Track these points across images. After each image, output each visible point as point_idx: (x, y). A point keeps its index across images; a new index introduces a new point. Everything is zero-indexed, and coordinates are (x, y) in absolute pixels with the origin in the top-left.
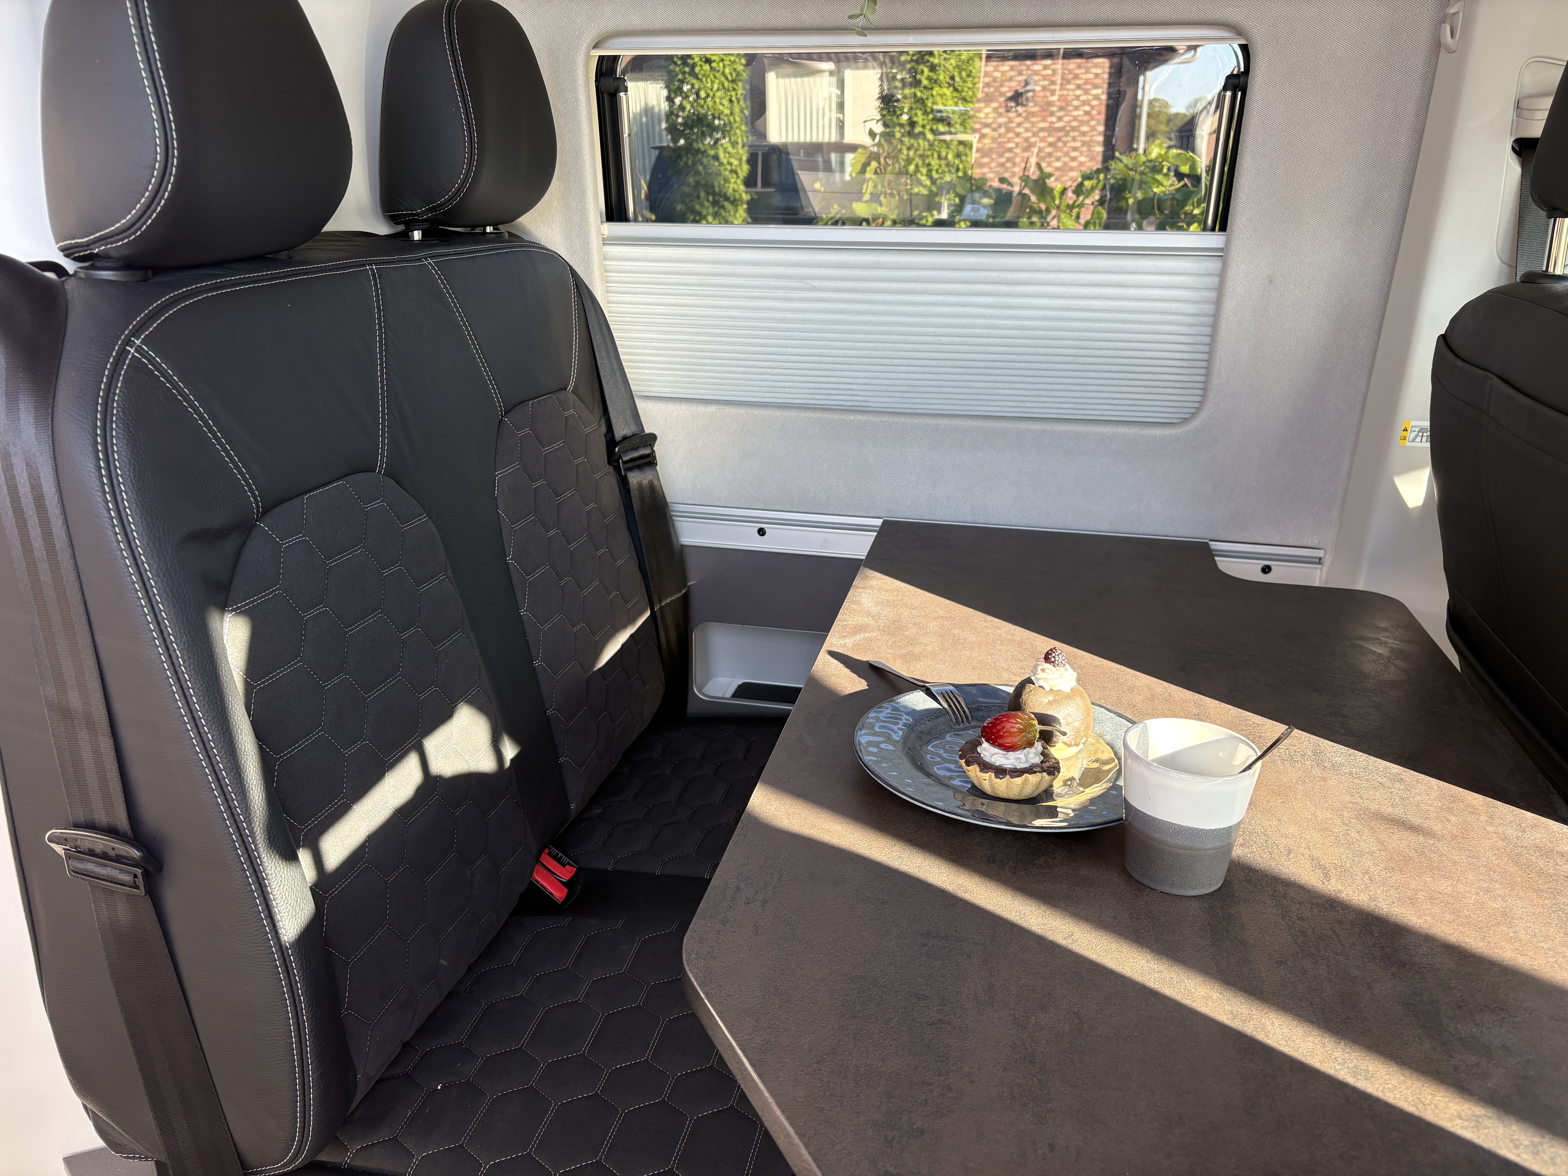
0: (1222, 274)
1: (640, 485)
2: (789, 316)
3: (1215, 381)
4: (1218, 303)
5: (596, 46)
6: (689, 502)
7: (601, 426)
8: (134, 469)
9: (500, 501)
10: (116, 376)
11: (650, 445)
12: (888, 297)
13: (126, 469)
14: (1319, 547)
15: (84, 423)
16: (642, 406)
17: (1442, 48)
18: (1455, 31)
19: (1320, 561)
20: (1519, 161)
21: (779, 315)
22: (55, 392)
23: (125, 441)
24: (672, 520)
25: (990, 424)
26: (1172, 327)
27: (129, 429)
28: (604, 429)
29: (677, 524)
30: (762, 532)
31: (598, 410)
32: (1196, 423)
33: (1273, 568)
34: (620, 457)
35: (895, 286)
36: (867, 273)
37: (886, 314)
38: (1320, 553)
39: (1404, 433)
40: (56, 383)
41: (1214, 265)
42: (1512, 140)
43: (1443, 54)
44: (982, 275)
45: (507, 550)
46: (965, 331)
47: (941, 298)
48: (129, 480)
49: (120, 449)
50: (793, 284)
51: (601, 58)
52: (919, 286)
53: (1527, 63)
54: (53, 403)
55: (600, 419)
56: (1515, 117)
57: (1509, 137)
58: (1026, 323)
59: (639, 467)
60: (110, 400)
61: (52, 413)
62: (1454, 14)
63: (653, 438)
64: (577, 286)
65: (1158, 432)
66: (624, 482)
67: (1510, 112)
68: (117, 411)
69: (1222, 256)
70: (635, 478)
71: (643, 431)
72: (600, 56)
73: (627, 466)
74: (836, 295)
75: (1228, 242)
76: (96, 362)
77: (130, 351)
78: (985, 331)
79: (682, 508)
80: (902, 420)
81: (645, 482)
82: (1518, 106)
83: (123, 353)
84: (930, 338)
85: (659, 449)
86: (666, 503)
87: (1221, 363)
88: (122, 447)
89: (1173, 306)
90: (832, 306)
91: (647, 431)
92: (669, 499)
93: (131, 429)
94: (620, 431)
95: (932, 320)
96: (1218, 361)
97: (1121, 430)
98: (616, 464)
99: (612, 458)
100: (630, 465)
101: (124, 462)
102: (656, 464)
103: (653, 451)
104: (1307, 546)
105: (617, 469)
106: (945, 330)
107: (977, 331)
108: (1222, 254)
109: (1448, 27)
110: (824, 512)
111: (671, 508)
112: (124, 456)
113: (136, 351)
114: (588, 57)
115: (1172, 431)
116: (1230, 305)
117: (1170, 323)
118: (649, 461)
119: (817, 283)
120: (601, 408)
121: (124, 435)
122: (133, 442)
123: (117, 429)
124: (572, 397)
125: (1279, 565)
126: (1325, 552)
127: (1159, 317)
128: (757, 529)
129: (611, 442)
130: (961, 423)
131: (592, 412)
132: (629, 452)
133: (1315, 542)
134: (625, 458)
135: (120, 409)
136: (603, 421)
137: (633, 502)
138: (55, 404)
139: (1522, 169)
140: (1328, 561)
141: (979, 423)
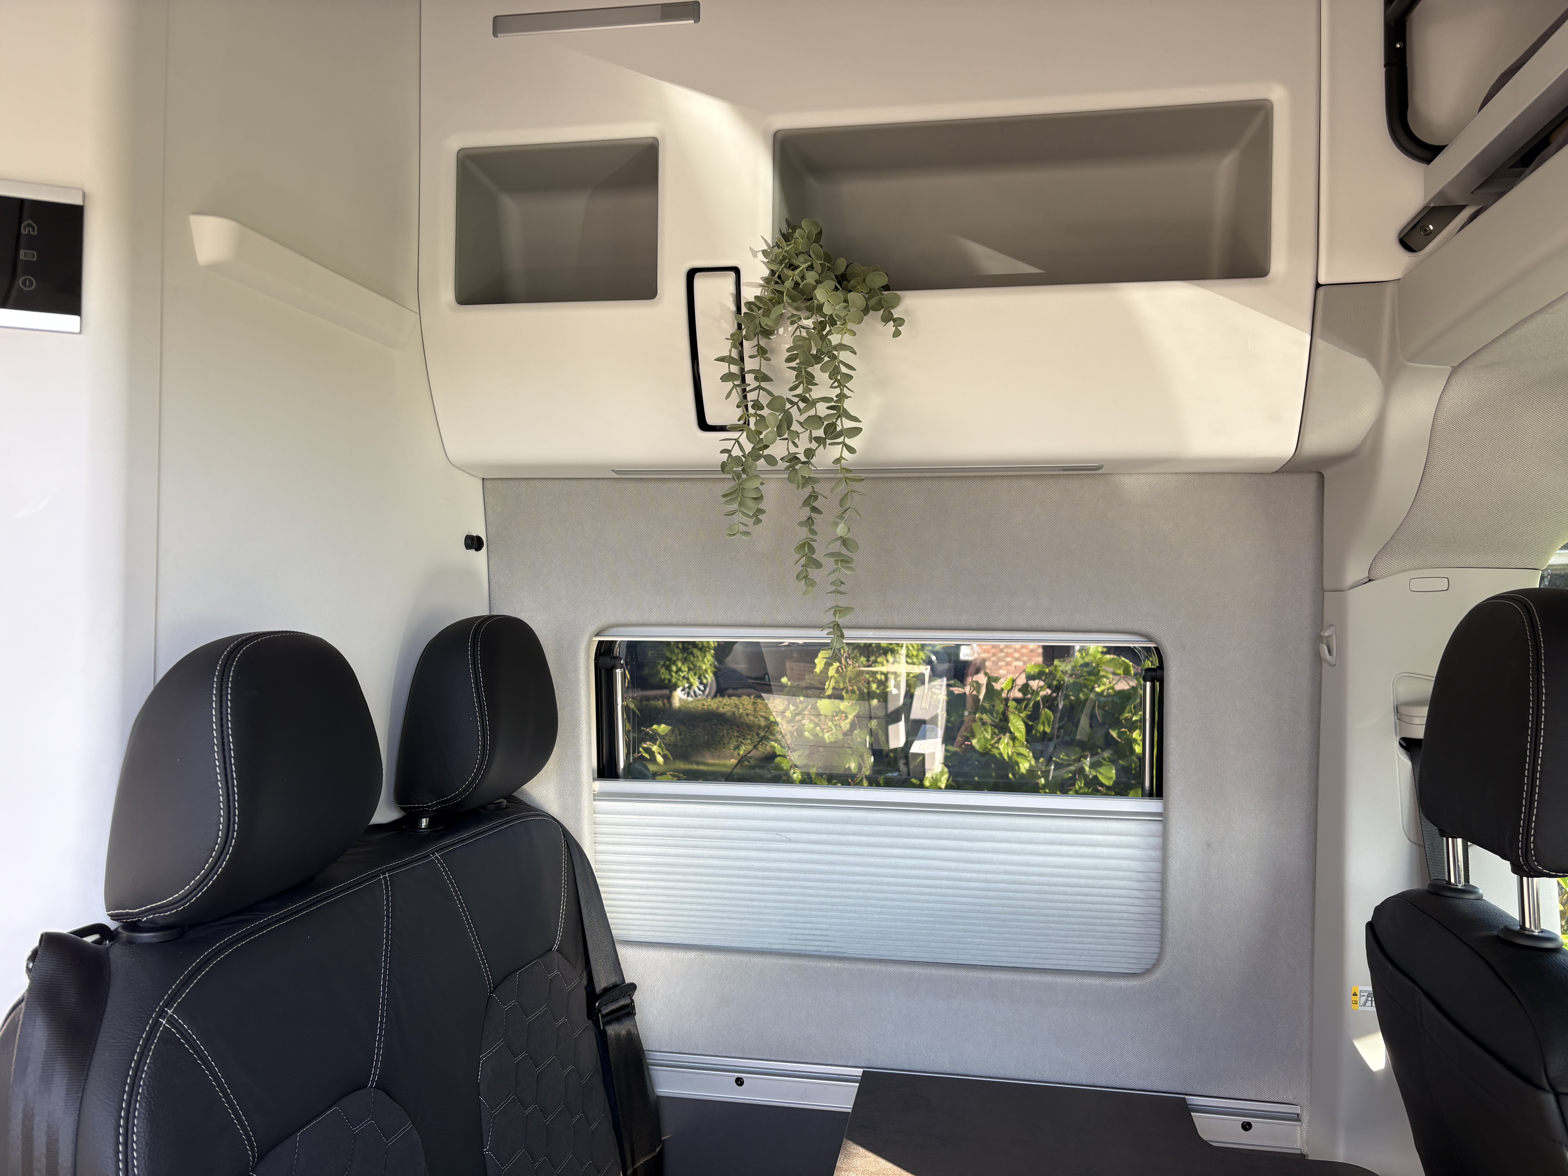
0: (1165, 835)
1: (618, 1036)
2: (766, 865)
3: (1170, 935)
4: (1164, 860)
5: (597, 635)
6: (666, 1050)
7: (582, 979)
8: (149, 1150)
9: (482, 1087)
10: (146, 1053)
11: (630, 995)
12: (859, 850)
13: (141, 1151)
14: (1294, 1102)
15: (110, 1106)
16: (624, 953)
17: (1323, 661)
18: (1332, 650)
19: (1297, 1118)
20: (1408, 754)
21: (757, 864)
22: (87, 1074)
23: (145, 1121)
24: (648, 1069)
25: (961, 973)
26: (1125, 882)
27: (150, 1107)
28: (585, 982)
29: (653, 1073)
30: (739, 1082)
31: (580, 964)
32: (1157, 975)
33: (1252, 1124)
34: (600, 1011)
35: (864, 839)
36: (838, 827)
37: (857, 864)
38: (1296, 1110)
39: (1354, 998)
40: (90, 1064)
41: (1156, 828)
42: (1398, 739)
43: (1325, 666)
44: (944, 831)
45: (485, 1140)
46: (932, 882)
47: (908, 852)
48: (143, 1162)
49: (140, 1130)
50: (771, 836)
51: (600, 643)
52: (887, 840)
53: (1398, 678)
54: (84, 1086)
55: (582, 972)
56: (1397, 721)
57: (1395, 736)
58: (989, 876)
59: (618, 1019)
60: (137, 1078)
61: (82, 1097)
62: (1329, 636)
63: (633, 987)
64: (568, 846)
65: (1123, 983)
66: (602, 1035)
67: (1392, 717)
68: (143, 1090)
69: (1161, 821)
70: (612, 1030)
71: (624, 982)
72: (599, 641)
73: (606, 1019)
74: (811, 847)
75: (1165, 808)
76: (130, 1039)
77: (162, 1022)
78: (951, 883)
79: (658, 1055)
80: (877, 967)
81: (624, 1032)
82: (1397, 710)
83: (157, 1023)
84: (900, 888)
85: (637, 997)
86: (643, 1051)
87: (1173, 919)
88: (141, 1128)
89: (1124, 863)
90: (807, 856)
91: (628, 981)
92: (645, 1046)
93: (152, 1107)
94: (602, 982)
95: (901, 871)
96: (1171, 917)
97: (1088, 981)
98: (596, 1018)
99: (592, 1013)
100: (609, 1018)
101: (142, 1143)
102: (635, 1014)
103: (633, 1001)
104: (1283, 1101)
105: (596, 1023)
106: (914, 881)
107: (944, 883)
108: (1162, 818)
109: (1325, 647)
110: (803, 1061)
111: (647, 1057)
112: (142, 1137)
113: (168, 1022)
114: (590, 642)
115: (1135, 983)
116: (1175, 865)
117: (1123, 879)
118: (628, 1011)
119: (792, 836)
120: (584, 960)
121: (145, 1114)
122: (153, 1120)
123: (141, 1110)
124: (556, 956)
125: (1258, 1122)
126: (1302, 1108)
127: (1111, 873)
128: (735, 1079)
129: (592, 995)
130: (934, 971)
131: (574, 967)
132: (609, 1005)
133: (1290, 1098)
134: (604, 1012)
135: (145, 1087)
136: (585, 974)
137: (611, 1055)
138: (86, 1087)
139: (1412, 762)
140: (1305, 1117)
141: (951, 972)
